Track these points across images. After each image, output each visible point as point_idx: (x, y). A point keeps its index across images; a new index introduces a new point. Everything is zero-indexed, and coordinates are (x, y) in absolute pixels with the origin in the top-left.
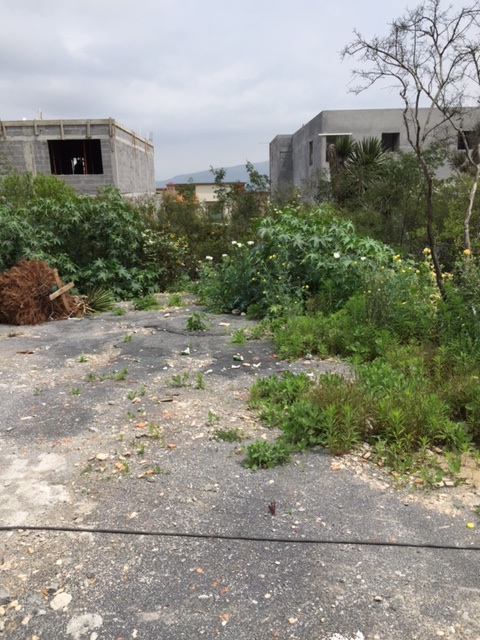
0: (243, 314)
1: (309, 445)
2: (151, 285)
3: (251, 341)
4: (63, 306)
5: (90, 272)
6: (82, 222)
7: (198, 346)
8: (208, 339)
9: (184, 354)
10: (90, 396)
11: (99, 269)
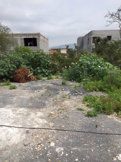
0: (74, 81)
1: (101, 112)
2: (50, 74)
3: (78, 88)
4: (31, 79)
5: (36, 70)
6: (34, 58)
7: (65, 88)
8: (67, 87)
9: (63, 90)
10: (43, 99)
11: (38, 69)
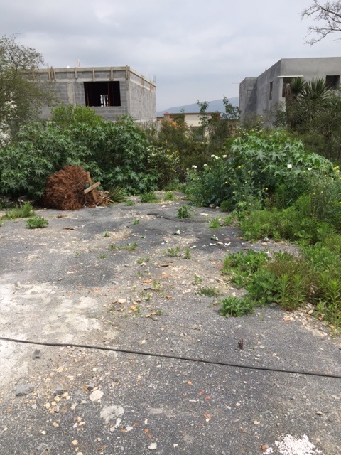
0: (217, 207)
1: (267, 302)
2: (152, 185)
3: (224, 227)
4: (93, 198)
5: (111, 175)
6: (106, 139)
7: (185, 228)
8: (192, 224)
9: (176, 234)
10: (112, 260)
11: (117, 173)
